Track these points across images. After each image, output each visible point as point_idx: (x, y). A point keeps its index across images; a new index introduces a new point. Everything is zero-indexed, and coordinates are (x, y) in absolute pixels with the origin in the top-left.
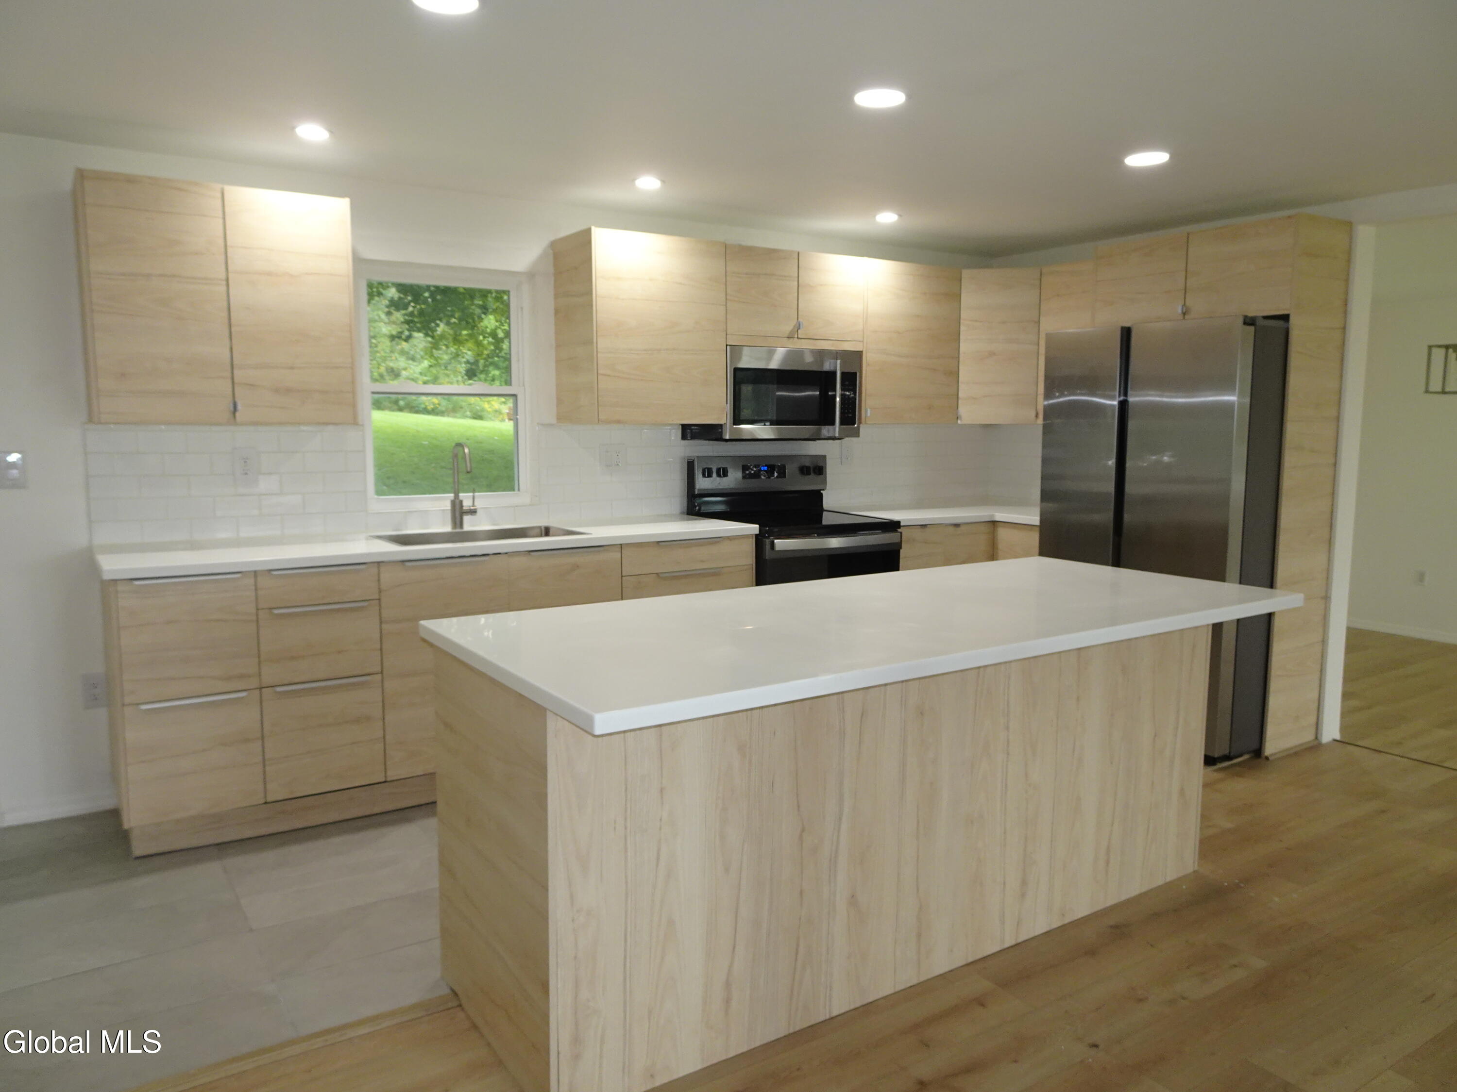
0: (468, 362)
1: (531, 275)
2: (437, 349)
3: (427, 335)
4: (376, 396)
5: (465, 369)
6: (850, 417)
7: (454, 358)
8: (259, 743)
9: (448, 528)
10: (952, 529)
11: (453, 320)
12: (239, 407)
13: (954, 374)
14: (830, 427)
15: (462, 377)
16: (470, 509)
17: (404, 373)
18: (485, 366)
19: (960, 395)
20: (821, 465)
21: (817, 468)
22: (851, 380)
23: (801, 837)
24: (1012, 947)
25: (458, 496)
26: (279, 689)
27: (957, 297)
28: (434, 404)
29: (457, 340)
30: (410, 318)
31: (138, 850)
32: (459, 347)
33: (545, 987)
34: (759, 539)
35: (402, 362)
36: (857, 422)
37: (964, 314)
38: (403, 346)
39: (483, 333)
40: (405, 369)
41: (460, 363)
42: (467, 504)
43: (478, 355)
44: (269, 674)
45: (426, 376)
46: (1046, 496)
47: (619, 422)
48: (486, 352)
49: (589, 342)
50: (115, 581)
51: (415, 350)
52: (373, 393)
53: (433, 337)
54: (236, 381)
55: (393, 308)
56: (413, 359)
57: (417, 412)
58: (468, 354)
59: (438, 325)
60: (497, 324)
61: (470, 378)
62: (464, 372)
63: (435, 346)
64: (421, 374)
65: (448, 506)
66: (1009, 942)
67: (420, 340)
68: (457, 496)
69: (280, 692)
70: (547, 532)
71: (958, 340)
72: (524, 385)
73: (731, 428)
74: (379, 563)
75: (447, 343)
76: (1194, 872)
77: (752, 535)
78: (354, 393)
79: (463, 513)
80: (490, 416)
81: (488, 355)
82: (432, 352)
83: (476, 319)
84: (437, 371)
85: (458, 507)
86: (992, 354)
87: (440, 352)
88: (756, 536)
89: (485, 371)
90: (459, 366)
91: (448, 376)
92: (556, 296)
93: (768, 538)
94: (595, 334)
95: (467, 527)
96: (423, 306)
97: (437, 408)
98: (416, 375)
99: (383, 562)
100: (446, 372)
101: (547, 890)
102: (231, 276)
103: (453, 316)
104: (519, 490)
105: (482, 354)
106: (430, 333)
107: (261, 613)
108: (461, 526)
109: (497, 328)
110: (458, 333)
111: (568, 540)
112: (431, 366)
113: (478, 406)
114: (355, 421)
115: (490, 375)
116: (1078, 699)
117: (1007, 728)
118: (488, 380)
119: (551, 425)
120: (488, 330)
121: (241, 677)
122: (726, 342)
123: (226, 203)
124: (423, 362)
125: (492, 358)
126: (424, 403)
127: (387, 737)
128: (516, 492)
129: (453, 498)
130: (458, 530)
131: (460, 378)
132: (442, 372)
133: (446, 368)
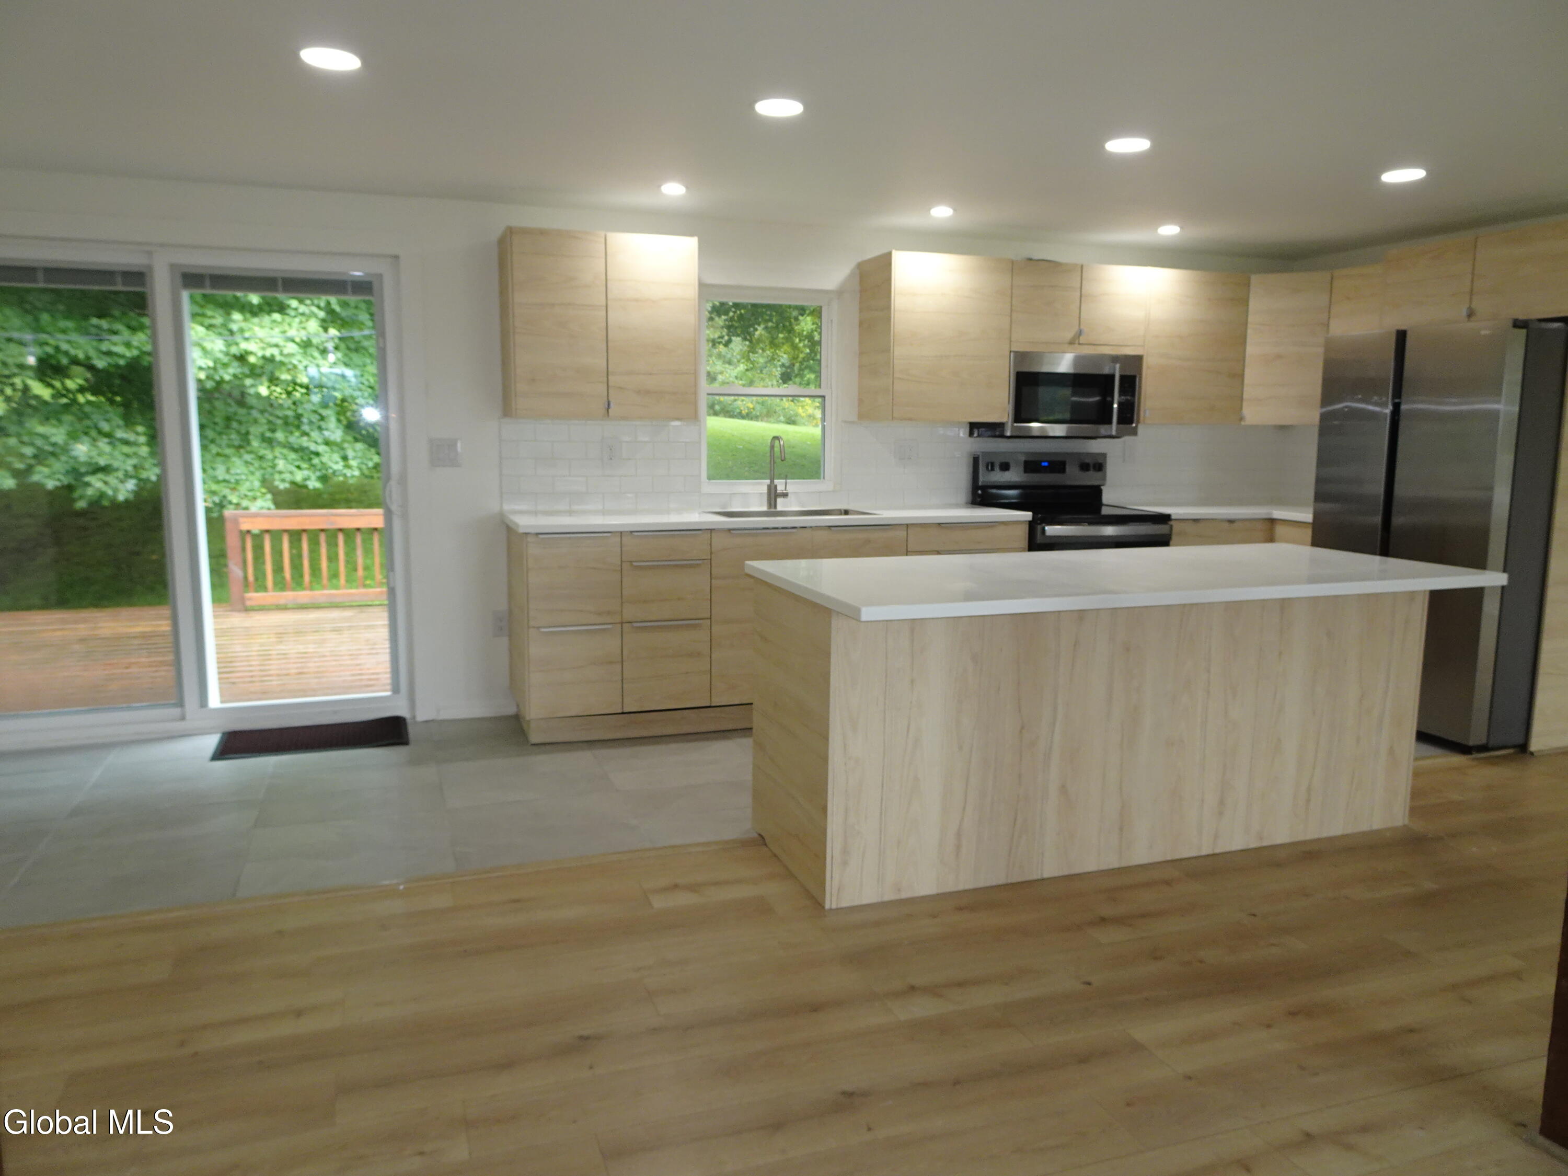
0: (783, 365)
1: (840, 293)
2: (754, 352)
3: (745, 339)
4: (710, 397)
5: (780, 373)
6: (1128, 416)
7: (770, 361)
8: (619, 666)
9: (764, 508)
10: (1227, 524)
11: (770, 324)
12: (612, 405)
13: (1240, 377)
14: (1106, 426)
15: (778, 382)
16: (783, 493)
17: (720, 377)
18: (800, 370)
19: (1245, 396)
20: (1100, 461)
21: (1097, 465)
22: (1130, 383)
23: (1021, 732)
24: (1208, 856)
25: (774, 482)
26: (635, 625)
27: (1245, 302)
28: (748, 408)
29: (774, 344)
30: (730, 323)
31: (534, 738)
32: (775, 350)
33: (824, 810)
34: (1032, 525)
35: (719, 366)
36: (1135, 421)
37: (1251, 319)
38: (721, 350)
39: (800, 335)
40: (721, 373)
41: (776, 367)
42: (780, 488)
43: (794, 358)
44: (630, 612)
45: (741, 380)
46: (1320, 497)
47: (910, 419)
48: (801, 356)
49: (887, 350)
50: (527, 534)
51: (732, 354)
52: (709, 394)
53: (751, 341)
54: (610, 384)
55: (715, 313)
56: (730, 363)
57: (732, 416)
58: (785, 358)
59: (756, 330)
60: (814, 327)
61: (784, 382)
62: (780, 376)
63: (752, 350)
64: (736, 378)
65: (764, 489)
66: (1204, 852)
67: (738, 344)
68: (772, 482)
69: (637, 627)
70: (846, 512)
71: (1244, 343)
72: (831, 388)
73: (1012, 425)
74: (711, 530)
75: (764, 347)
76: (1405, 826)
77: (1026, 521)
78: (695, 393)
79: (777, 495)
80: (803, 421)
81: (803, 358)
82: (749, 356)
83: (793, 320)
84: (752, 375)
85: (773, 491)
86: (1279, 357)
87: (756, 355)
88: (1030, 522)
89: (800, 375)
90: (774, 370)
91: (763, 379)
92: (861, 310)
93: (1040, 524)
94: (892, 342)
95: (779, 508)
96: (743, 311)
97: (751, 412)
98: (731, 379)
99: (714, 529)
100: (762, 375)
101: (828, 740)
102: (609, 303)
103: (771, 320)
104: (824, 478)
105: (798, 357)
106: (748, 337)
107: (624, 564)
108: (775, 507)
109: (812, 331)
110: (775, 336)
111: (861, 519)
112: (747, 370)
113: (792, 410)
114: (694, 417)
115: (806, 379)
116: (1280, 654)
117: (1209, 671)
118: (803, 384)
119: (852, 423)
120: (805, 333)
121: (609, 613)
122: (1010, 348)
123: (608, 246)
124: (739, 366)
125: (808, 361)
126: (739, 408)
127: (713, 671)
128: (822, 480)
129: (769, 483)
130: (773, 510)
131: (775, 383)
132: (757, 375)
133: (761, 372)
